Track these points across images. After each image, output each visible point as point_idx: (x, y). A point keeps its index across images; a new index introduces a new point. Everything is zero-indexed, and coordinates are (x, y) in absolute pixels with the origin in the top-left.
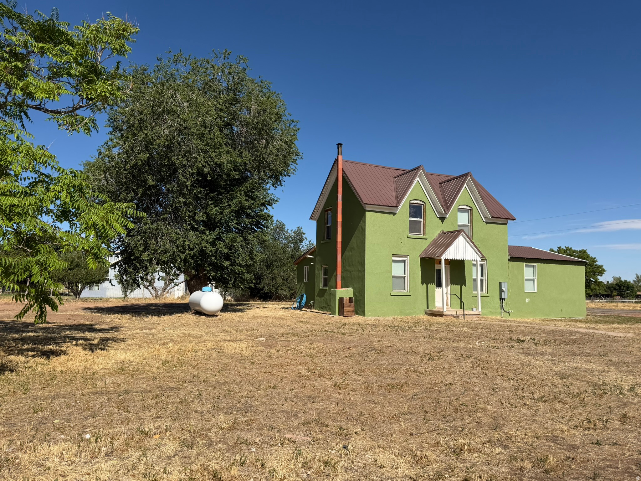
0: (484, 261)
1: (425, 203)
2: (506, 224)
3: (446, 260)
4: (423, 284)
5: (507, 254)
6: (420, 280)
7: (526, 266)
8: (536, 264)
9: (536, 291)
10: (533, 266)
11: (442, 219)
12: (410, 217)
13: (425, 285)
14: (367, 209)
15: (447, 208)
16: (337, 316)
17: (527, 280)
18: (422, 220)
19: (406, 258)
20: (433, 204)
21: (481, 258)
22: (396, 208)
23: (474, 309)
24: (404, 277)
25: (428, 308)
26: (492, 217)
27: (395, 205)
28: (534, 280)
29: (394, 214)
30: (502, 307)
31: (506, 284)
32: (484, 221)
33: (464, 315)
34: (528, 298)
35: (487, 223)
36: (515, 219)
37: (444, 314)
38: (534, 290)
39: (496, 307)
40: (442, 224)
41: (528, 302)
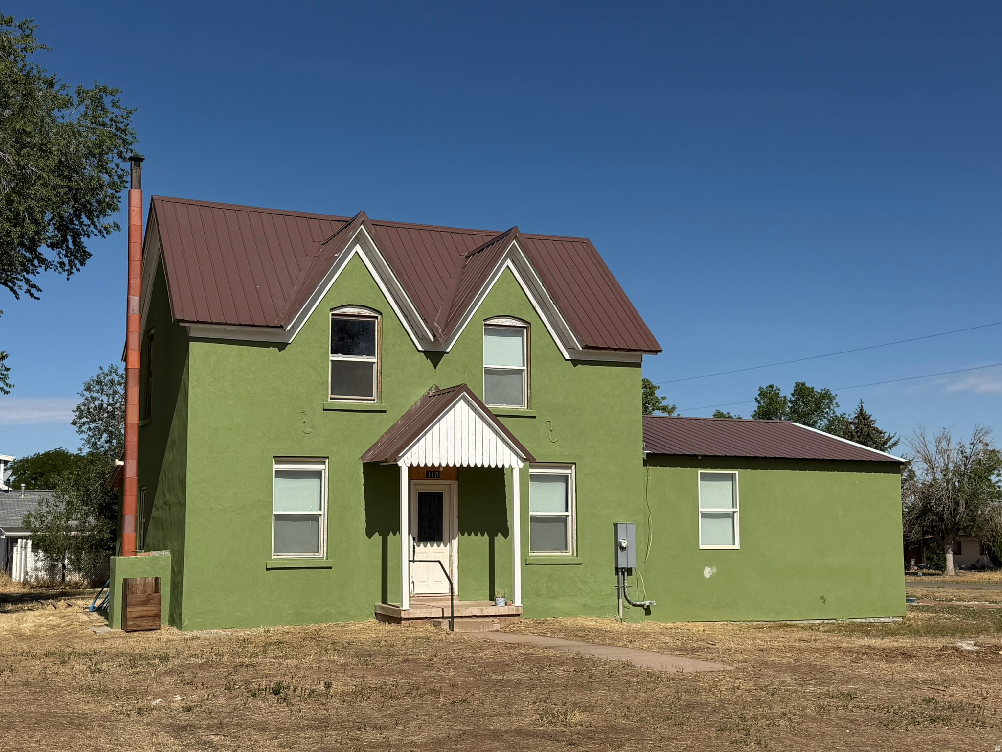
0: (570, 468)
1: (381, 314)
2: (639, 365)
4: (369, 534)
5: (642, 444)
6: (363, 525)
7: (704, 477)
8: (736, 472)
9: (737, 546)
10: (732, 477)
11: (435, 356)
12: (334, 351)
13: (377, 538)
14: (192, 334)
15: (450, 324)
16: (117, 629)
17: (705, 515)
18: (374, 360)
19: (322, 466)
20: (406, 317)
21: (524, 460)
22: (280, 330)
23: (501, 601)
25: (384, 600)
26: (586, 347)
27: (276, 323)
28: (731, 516)
29: (282, 346)
31: (632, 529)
32: (567, 357)
33: (453, 617)
34: (710, 566)
35: (575, 362)
36: (660, 351)
37: (403, 615)
38: (734, 544)
39: (602, 594)
40: (435, 368)
41: (711, 577)
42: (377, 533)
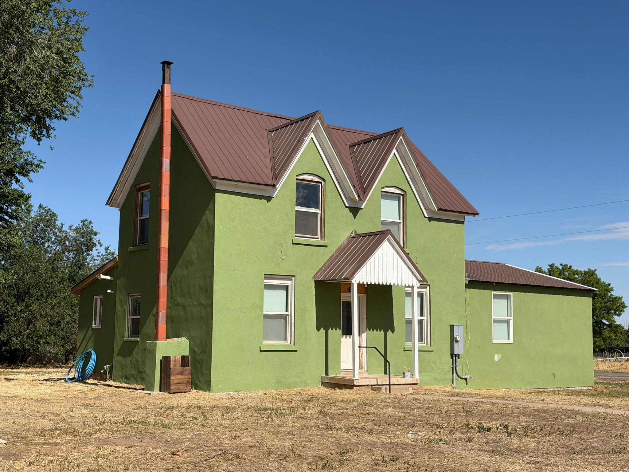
0: (426, 288)
1: (324, 180)
2: (463, 223)
3: (360, 286)
4: (318, 329)
5: (464, 274)
6: (314, 323)
7: (496, 297)
8: (511, 294)
9: (511, 341)
10: (508, 297)
11: (355, 210)
12: (297, 205)
13: (322, 331)
14: (218, 188)
15: (363, 191)
16: (156, 392)
17: (496, 321)
18: (318, 211)
19: (289, 282)
20: (339, 183)
21: (420, 281)
22: (271, 188)
23: (408, 374)
24: (285, 317)
25: (327, 373)
26: (440, 209)
27: (270, 183)
28: (508, 322)
29: (269, 199)
30: (454, 370)
31: (461, 328)
32: (426, 215)
33: (390, 385)
34: (498, 353)
35: (430, 219)
36: (477, 214)
37: (356, 383)
38: (509, 339)
39: (444, 371)
40: (355, 219)
41: (498, 361)
42: (322, 329)
